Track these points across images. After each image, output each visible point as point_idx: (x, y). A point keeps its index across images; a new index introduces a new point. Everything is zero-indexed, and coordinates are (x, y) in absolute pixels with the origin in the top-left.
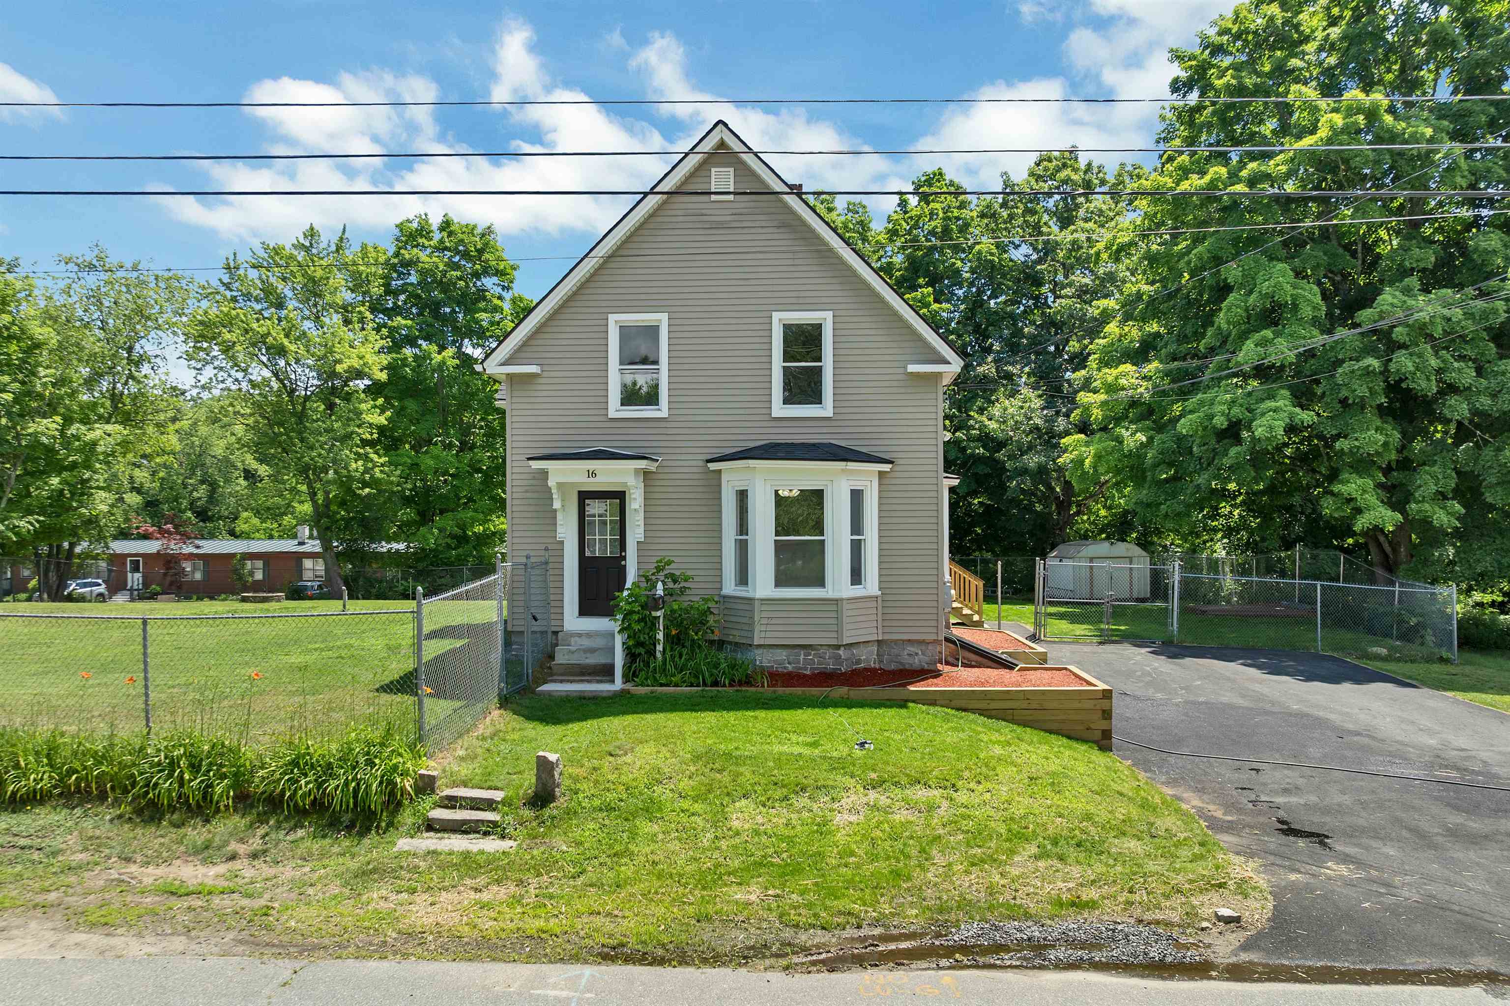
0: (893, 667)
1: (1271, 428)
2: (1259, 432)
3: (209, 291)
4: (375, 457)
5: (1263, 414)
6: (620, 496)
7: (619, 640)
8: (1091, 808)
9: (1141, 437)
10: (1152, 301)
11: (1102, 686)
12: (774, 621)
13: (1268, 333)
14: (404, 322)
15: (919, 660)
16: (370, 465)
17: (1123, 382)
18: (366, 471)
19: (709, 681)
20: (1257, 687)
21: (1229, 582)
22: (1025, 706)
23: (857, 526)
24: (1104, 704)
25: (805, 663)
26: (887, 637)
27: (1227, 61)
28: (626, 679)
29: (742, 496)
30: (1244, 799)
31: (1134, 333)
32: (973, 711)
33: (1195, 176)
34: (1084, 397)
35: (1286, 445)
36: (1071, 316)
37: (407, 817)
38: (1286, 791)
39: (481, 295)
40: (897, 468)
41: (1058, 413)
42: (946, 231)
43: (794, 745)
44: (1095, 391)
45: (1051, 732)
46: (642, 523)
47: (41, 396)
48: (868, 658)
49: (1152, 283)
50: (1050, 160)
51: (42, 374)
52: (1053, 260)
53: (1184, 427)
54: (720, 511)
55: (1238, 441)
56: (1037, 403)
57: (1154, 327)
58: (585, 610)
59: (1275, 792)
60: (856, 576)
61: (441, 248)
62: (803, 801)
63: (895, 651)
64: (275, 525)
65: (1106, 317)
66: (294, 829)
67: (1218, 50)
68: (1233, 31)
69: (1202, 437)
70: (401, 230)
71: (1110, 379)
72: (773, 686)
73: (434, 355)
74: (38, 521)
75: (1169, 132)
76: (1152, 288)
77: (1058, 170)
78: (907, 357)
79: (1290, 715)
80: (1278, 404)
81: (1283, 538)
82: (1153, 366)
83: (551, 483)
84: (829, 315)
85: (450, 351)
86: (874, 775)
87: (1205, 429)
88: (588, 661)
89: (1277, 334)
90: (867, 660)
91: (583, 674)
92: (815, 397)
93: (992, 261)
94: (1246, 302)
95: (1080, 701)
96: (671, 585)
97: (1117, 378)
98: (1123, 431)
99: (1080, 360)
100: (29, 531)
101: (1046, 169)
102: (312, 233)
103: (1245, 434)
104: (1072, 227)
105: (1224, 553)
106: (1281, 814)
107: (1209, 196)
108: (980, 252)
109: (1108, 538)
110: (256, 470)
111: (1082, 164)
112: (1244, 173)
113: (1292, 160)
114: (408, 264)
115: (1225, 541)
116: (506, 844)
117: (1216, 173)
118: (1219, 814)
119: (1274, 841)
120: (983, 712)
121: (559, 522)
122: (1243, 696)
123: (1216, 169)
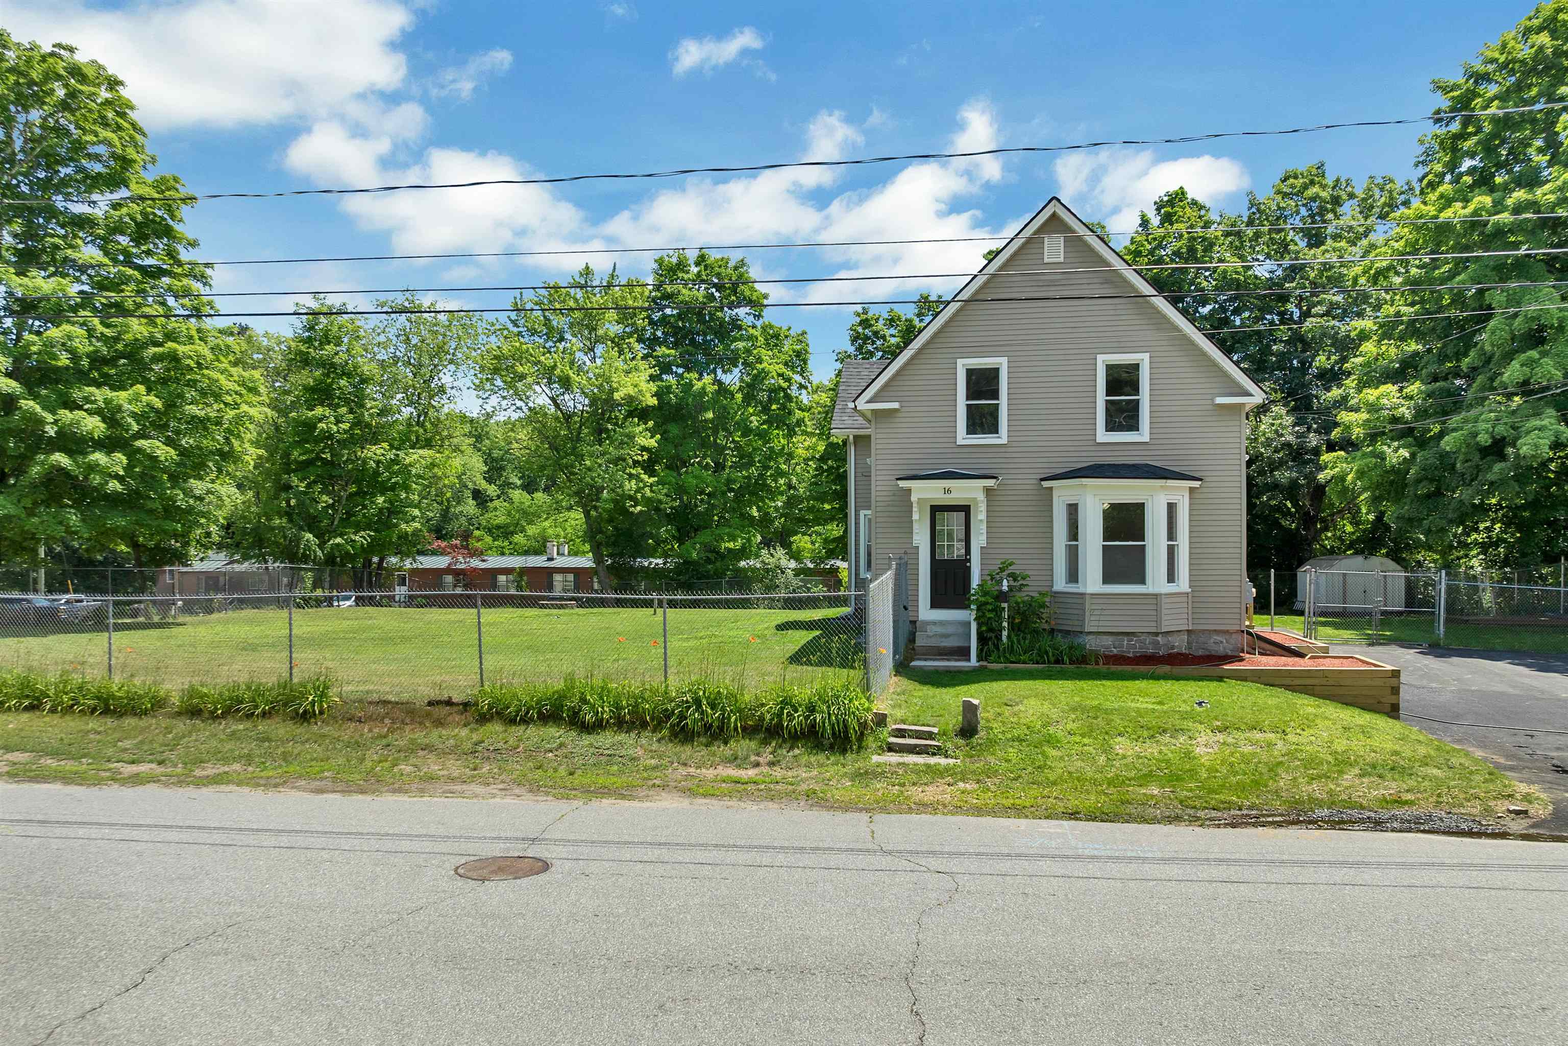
0: (1200, 653)
1: (1536, 446)
2: (1524, 450)
3: (497, 327)
4: (645, 477)
5: (1528, 432)
6: (966, 509)
7: (974, 627)
8: (1397, 748)
9: (1404, 453)
10: (1412, 322)
11: (1389, 668)
12: (1106, 612)
13: (1534, 354)
14: (668, 352)
15: (1223, 646)
16: (641, 485)
17: (1384, 401)
18: (638, 490)
19: (1052, 659)
20: (1527, 681)
21: (1487, 598)
22: (1324, 683)
23: (1171, 534)
24: (1393, 682)
25: (1127, 647)
26: (1196, 627)
27: (1493, 90)
28: (980, 659)
29: (1073, 510)
30: (1521, 753)
31: (1392, 351)
32: (1280, 686)
33: (1459, 205)
34: (1345, 417)
35: (1551, 460)
36: (1324, 335)
37: (870, 741)
38: (1558, 749)
39: (735, 324)
40: (1205, 485)
41: (1309, 429)
42: (1192, 250)
43: (1144, 704)
44: (1357, 410)
45: (1347, 704)
46: (985, 531)
47: (368, 425)
48: (1180, 644)
49: (1412, 304)
50: (1296, 177)
51: (369, 406)
52: (1302, 278)
53: (1448, 443)
54: (1052, 521)
55: (1503, 457)
56: (1289, 420)
57: (1413, 346)
58: (936, 603)
59: (1550, 749)
60: (1171, 578)
61: (699, 279)
62: (1166, 738)
63: (1202, 639)
64: (506, 543)
65: (1364, 336)
66: (791, 748)
67: (1482, 78)
68: (1500, 61)
69: (1465, 454)
70: (660, 265)
71: (1371, 399)
72: (1108, 664)
73: (695, 382)
74: (369, 536)
75: (1428, 155)
76: (1412, 310)
77: (1305, 187)
78: (1216, 391)
79: (1559, 700)
80: (1543, 423)
81: (1544, 553)
82: (1415, 388)
83: (914, 498)
84: (1146, 356)
85: (707, 379)
86: (1219, 723)
87: (1468, 445)
88: (943, 644)
89: (1544, 354)
90: (1180, 647)
91: (940, 654)
92: (1132, 425)
93: (1238, 280)
94: (1510, 325)
95: (1372, 679)
96: (1012, 583)
97: (1378, 398)
98: (1385, 448)
99: (1331, 377)
100: (362, 544)
101: (1292, 186)
102: (587, 272)
103: (1510, 450)
104: (1323, 248)
105: (1480, 569)
106: (1555, 762)
107: (1474, 224)
108: (1225, 272)
109: (1357, 553)
110: (486, 490)
111: (1329, 181)
112: (1510, 202)
113: (1561, 189)
114: (668, 296)
115: (1481, 557)
116: (951, 761)
117: (1480, 202)
118: (1502, 760)
119: (1551, 776)
120: (1288, 687)
121: (915, 531)
122: (1514, 687)
123: (1479, 198)
